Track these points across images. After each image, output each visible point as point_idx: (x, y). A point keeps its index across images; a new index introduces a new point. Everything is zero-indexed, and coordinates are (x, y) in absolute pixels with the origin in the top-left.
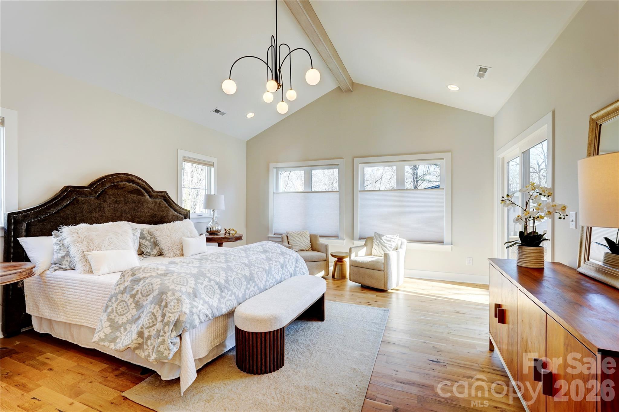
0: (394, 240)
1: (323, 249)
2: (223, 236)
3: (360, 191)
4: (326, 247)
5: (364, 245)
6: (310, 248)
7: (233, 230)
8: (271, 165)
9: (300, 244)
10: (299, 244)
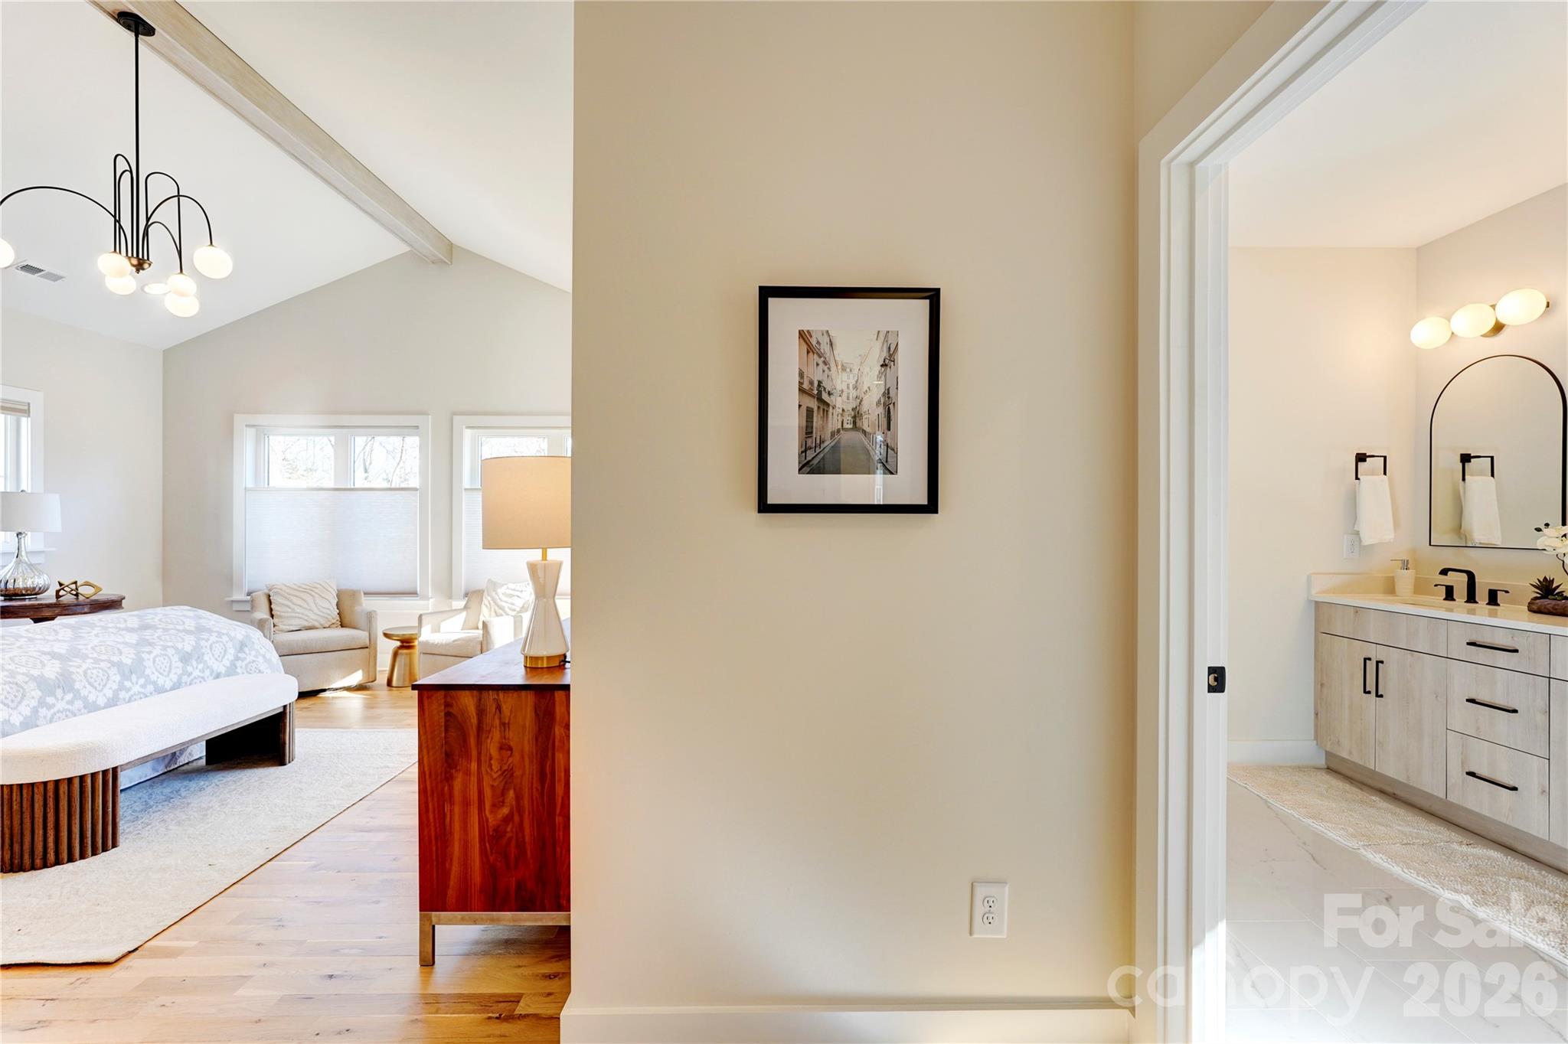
0: (519, 594)
1: (362, 621)
2: (54, 600)
3: (466, 489)
4: (370, 617)
5: (462, 607)
6: (334, 621)
7: (87, 584)
8: (237, 418)
9: (307, 612)
10: (302, 614)
